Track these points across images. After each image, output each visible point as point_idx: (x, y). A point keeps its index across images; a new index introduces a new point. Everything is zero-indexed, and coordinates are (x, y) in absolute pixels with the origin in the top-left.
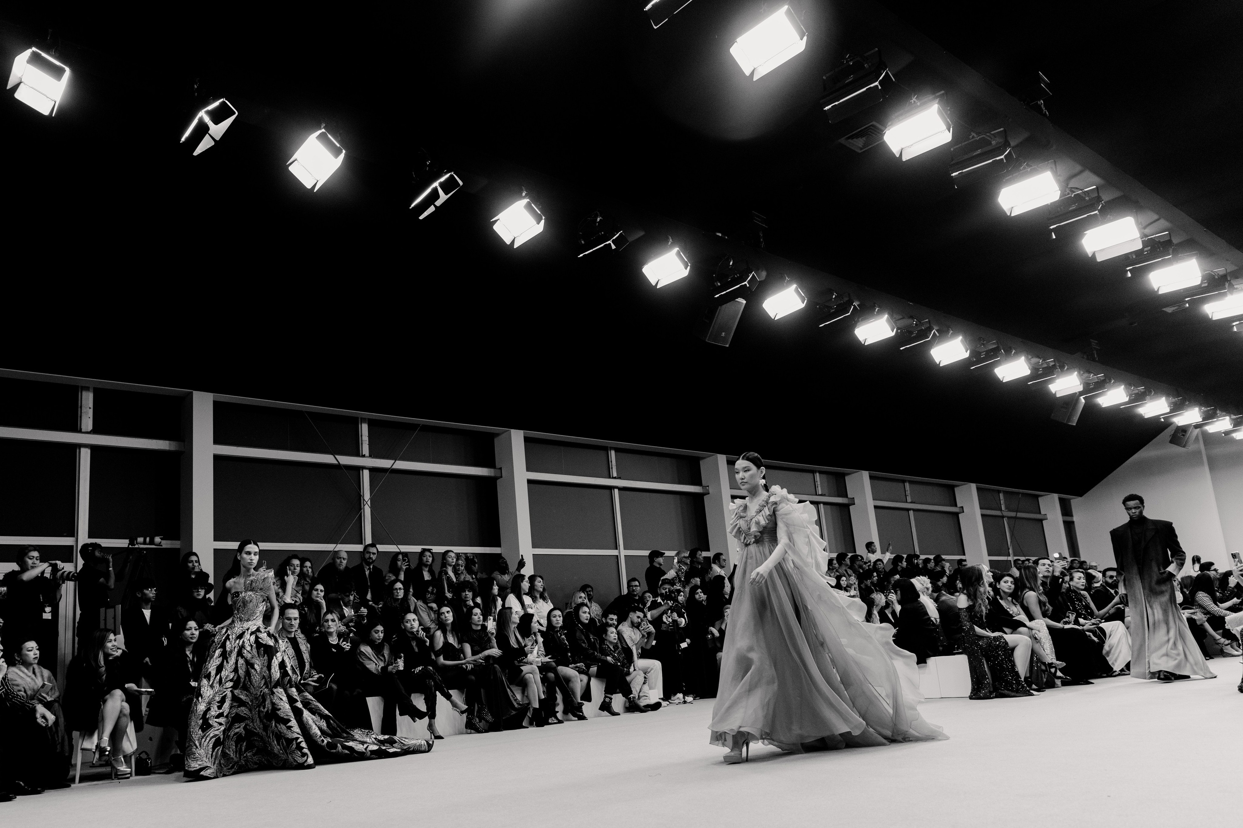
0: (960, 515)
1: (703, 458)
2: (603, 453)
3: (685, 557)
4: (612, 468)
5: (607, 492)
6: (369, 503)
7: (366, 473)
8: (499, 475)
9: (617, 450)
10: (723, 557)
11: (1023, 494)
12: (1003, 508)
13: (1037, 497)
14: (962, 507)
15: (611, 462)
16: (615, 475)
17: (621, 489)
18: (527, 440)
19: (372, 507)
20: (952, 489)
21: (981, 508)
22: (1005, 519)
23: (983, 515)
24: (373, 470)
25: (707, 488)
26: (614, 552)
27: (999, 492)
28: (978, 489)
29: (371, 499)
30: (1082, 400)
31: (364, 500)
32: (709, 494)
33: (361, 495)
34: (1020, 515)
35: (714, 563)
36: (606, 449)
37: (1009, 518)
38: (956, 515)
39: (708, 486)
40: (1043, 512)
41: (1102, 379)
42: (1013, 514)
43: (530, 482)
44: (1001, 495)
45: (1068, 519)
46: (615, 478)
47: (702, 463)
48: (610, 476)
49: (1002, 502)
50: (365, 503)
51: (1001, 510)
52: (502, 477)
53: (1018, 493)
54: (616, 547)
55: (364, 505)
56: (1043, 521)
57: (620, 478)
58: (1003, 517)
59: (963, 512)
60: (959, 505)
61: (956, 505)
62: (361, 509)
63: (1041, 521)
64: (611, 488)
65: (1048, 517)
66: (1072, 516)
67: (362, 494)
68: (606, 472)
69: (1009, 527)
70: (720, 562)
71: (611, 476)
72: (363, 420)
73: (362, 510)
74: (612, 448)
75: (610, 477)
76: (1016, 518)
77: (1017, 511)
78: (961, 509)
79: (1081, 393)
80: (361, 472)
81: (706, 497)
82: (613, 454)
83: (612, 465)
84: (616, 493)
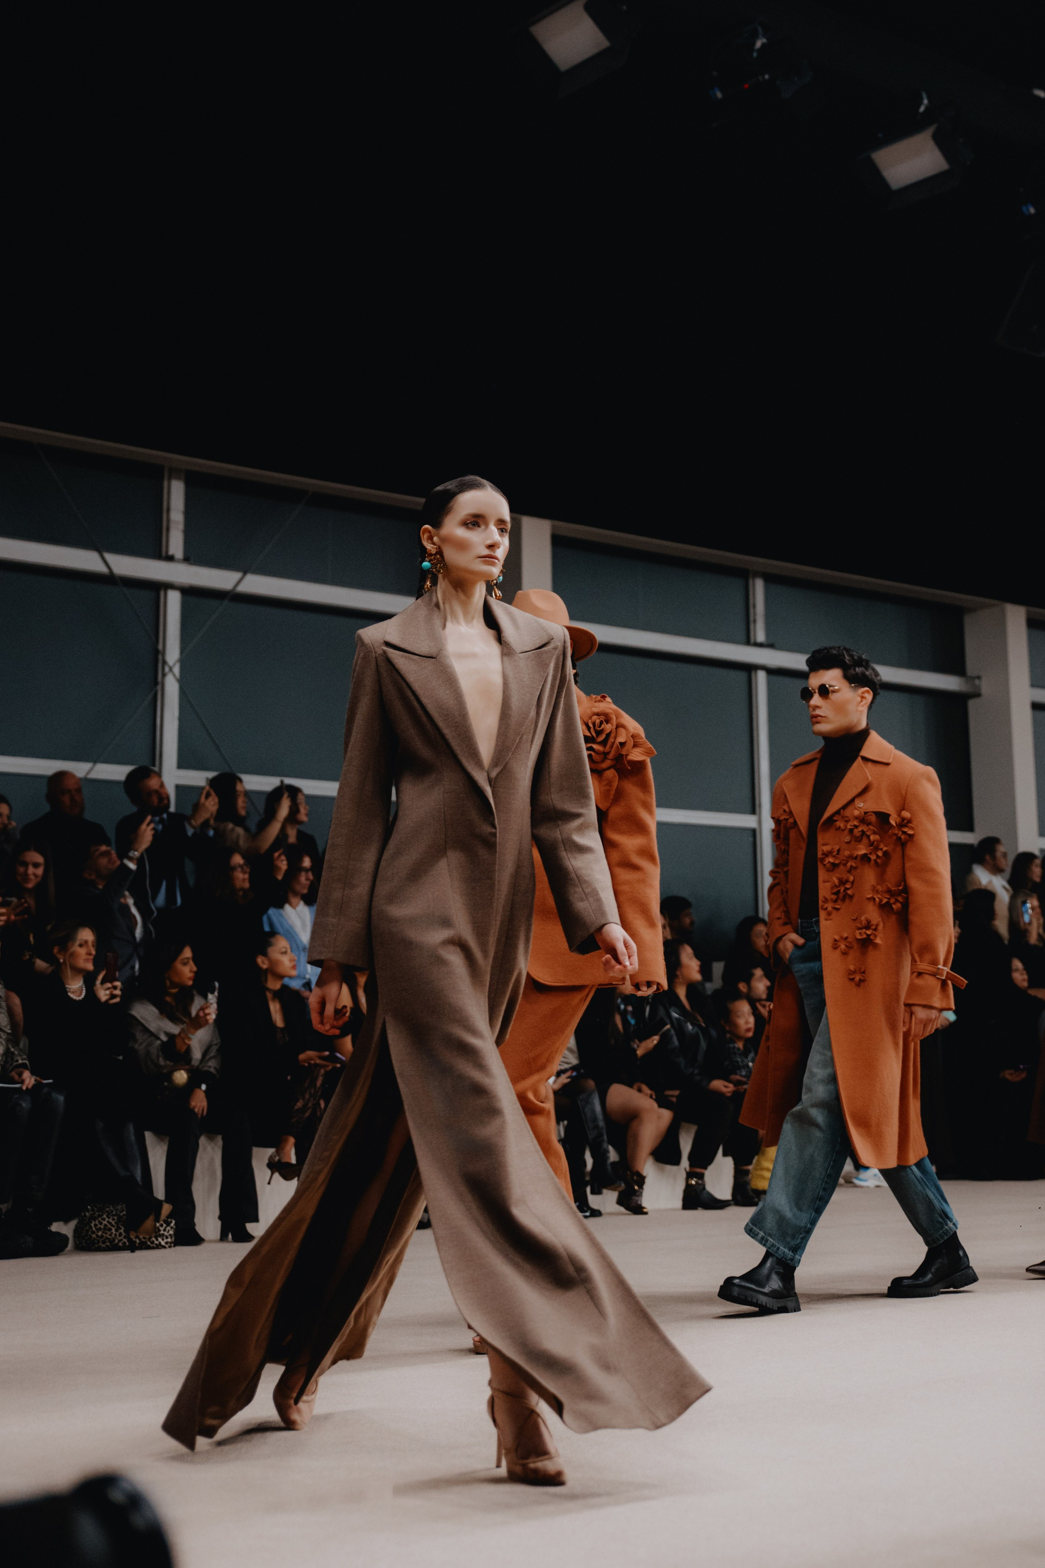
1: (973, 611)
4: (755, 621)
5: (742, 676)
6: (177, 670)
7: (174, 601)
9: (770, 579)
10: (1001, 849)
15: (754, 606)
16: (761, 637)
17: (773, 672)
18: (559, 540)
19: (183, 682)
24: (189, 593)
25: (977, 682)
26: (747, 821)
29: (183, 661)
31: (164, 662)
32: (978, 695)
33: (157, 652)
35: (981, 862)
36: (744, 575)
39: (979, 678)
46: (761, 645)
47: (969, 622)
48: (748, 641)
50: (167, 669)
54: (753, 809)
55: (164, 675)
57: (770, 646)
62: (156, 683)
64: (749, 669)
67: (160, 647)
68: (742, 632)
70: (994, 857)
71: (752, 641)
72: (175, 473)
73: (159, 687)
74: (756, 574)
75: (749, 643)
80: (162, 593)
81: (972, 704)
82: (759, 587)
83: (755, 614)
84: (761, 677)
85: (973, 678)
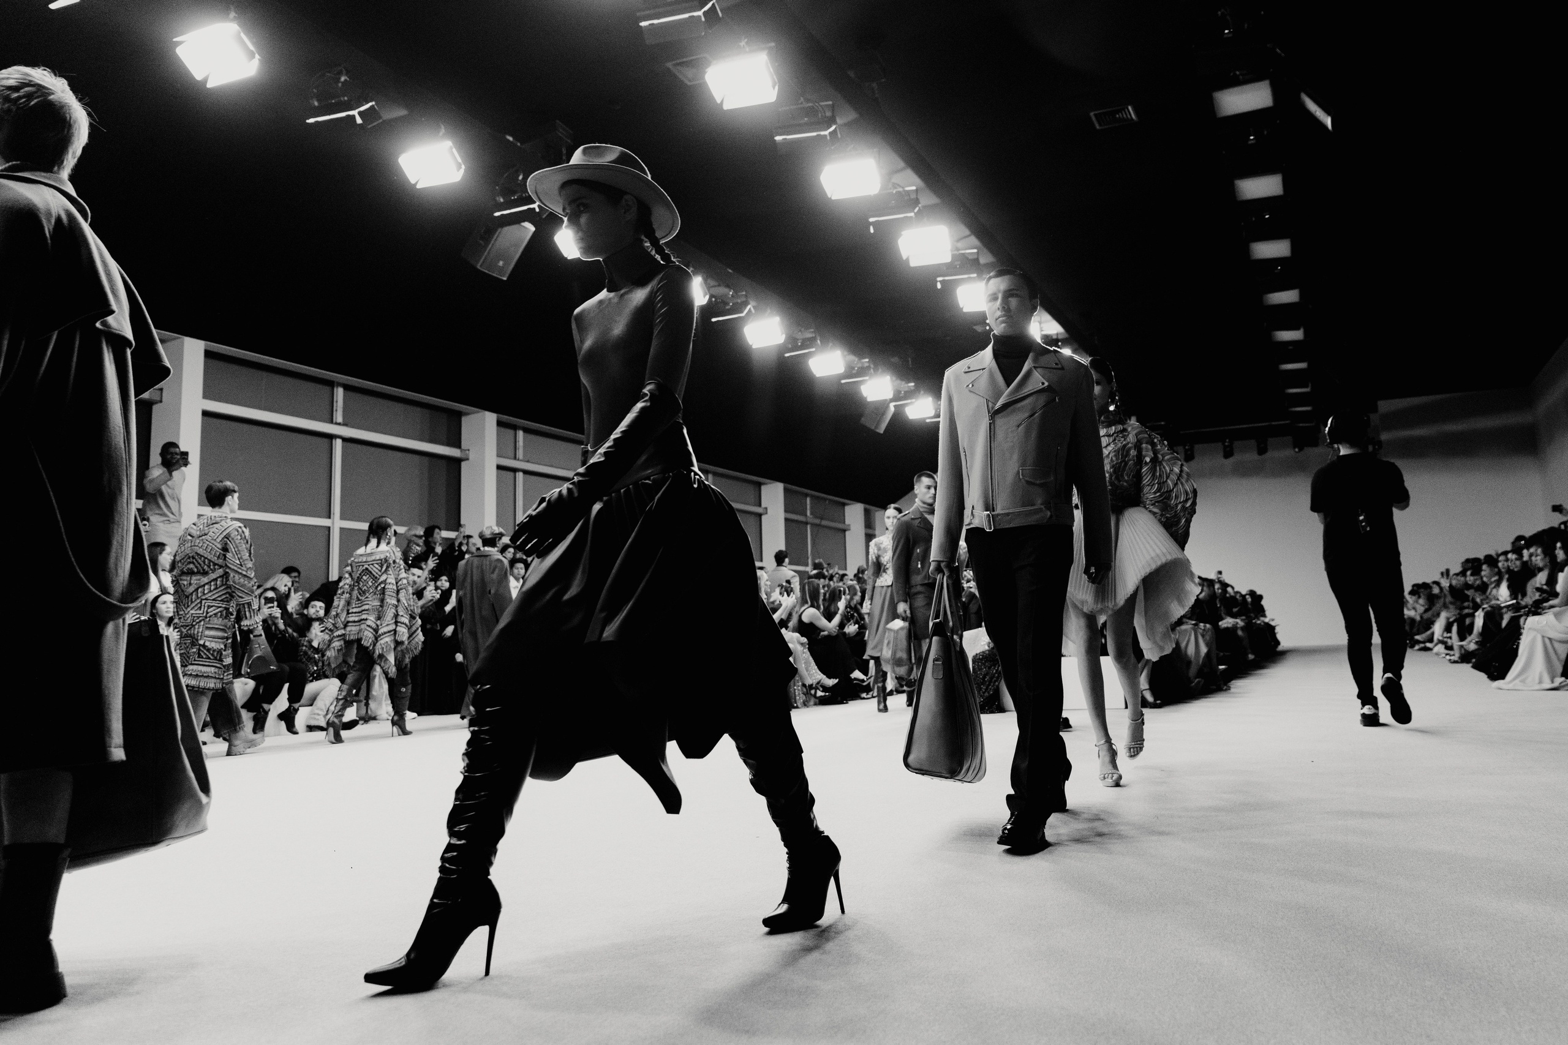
0: (763, 517)
1: (467, 414)
2: (327, 389)
3: (416, 536)
4: (336, 410)
5: (326, 440)
8: (159, 399)
9: (347, 388)
11: (830, 500)
12: (808, 513)
13: (844, 505)
14: (766, 508)
15: (337, 402)
16: (340, 419)
17: (345, 440)
18: (208, 354)
20: (759, 485)
21: (786, 511)
22: (809, 527)
23: (786, 520)
25: (467, 452)
26: (326, 522)
27: (807, 495)
28: (786, 490)
30: (892, 406)
32: (468, 459)
34: (824, 523)
36: (331, 384)
37: (813, 525)
38: (760, 515)
39: (469, 450)
40: (847, 522)
41: (912, 388)
42: (817, 521)
43: (206, 414)
44: (808, 499)
45: (870, 531)
46: (339, 424)
47: (464, 419)
49: (808, 507)
51: (806, 515)
52: (161, 401)
53: (825, 499)
56: (847, 533)
57: (345, 424)
58: (807, 523)
59: (766, 513)
60: (764, 505)
61: (760, 505)
63: (844, 531)
64: (331, 437)
65: (852, 528)
66: (875, 530)
68: (328, 416)
69: (812, 535)
71: (334, 421)
74: (339, 385)
75: (331, 422)
76: (819, 525)
77: (822, 519)
78: (765, 510)
79: (892, 400)
81: (463, 464)
82: (340, 392)
83: (337, 406)
84: (338, 444)
85: (466, 450)
